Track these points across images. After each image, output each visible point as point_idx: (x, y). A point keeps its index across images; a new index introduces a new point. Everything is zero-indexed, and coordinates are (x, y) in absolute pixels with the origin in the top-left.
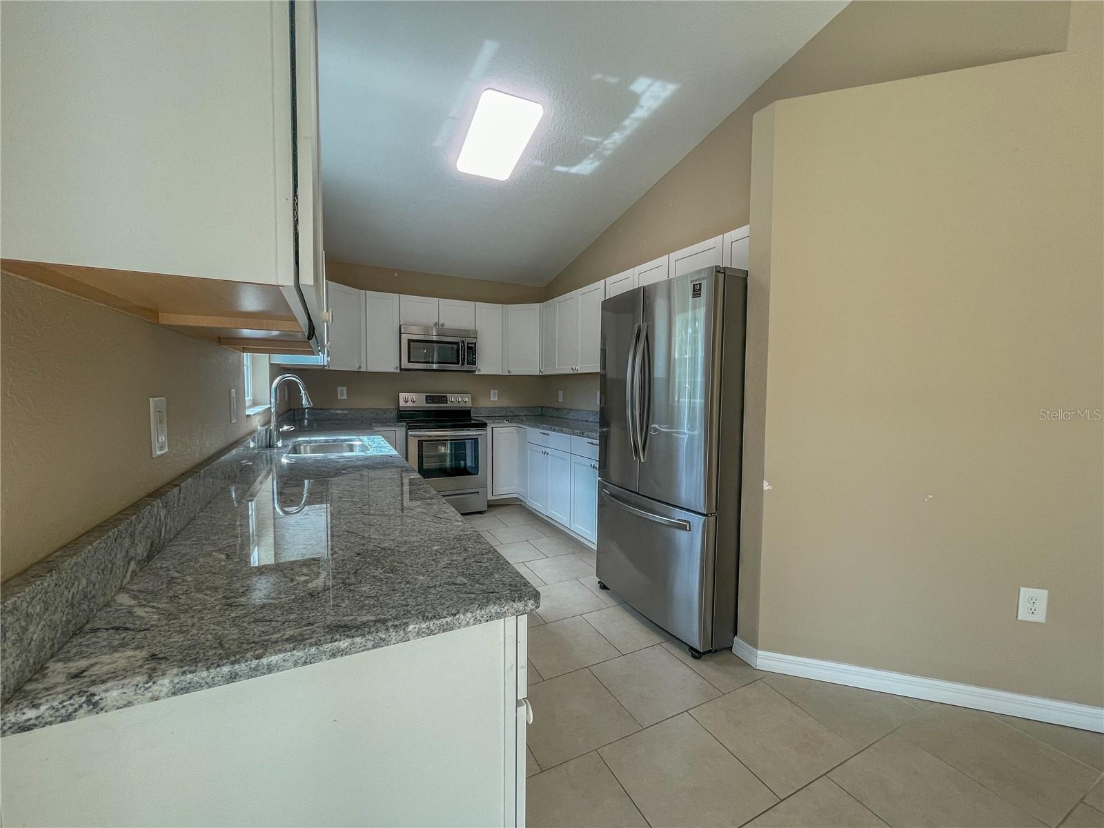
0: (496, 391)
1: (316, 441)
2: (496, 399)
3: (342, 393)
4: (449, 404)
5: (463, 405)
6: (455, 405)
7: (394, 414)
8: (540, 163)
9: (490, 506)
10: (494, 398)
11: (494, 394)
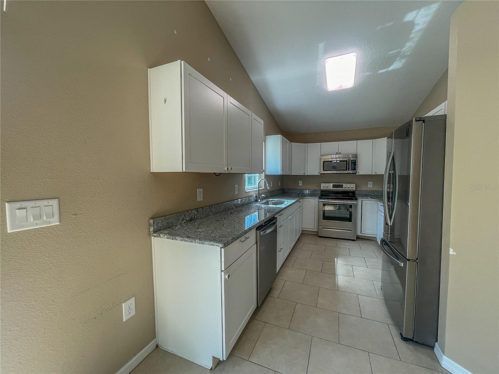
0: (372, 183)
1: (274, 201)
2: (371, 186)
3: (300, 183)
4: (344, 188)
5: (350, 189)
6: (347, 189)
7: (319, 192)
8: (368, 73)
9: (359, 238)
10: (370, 186)
11: (370, 184)
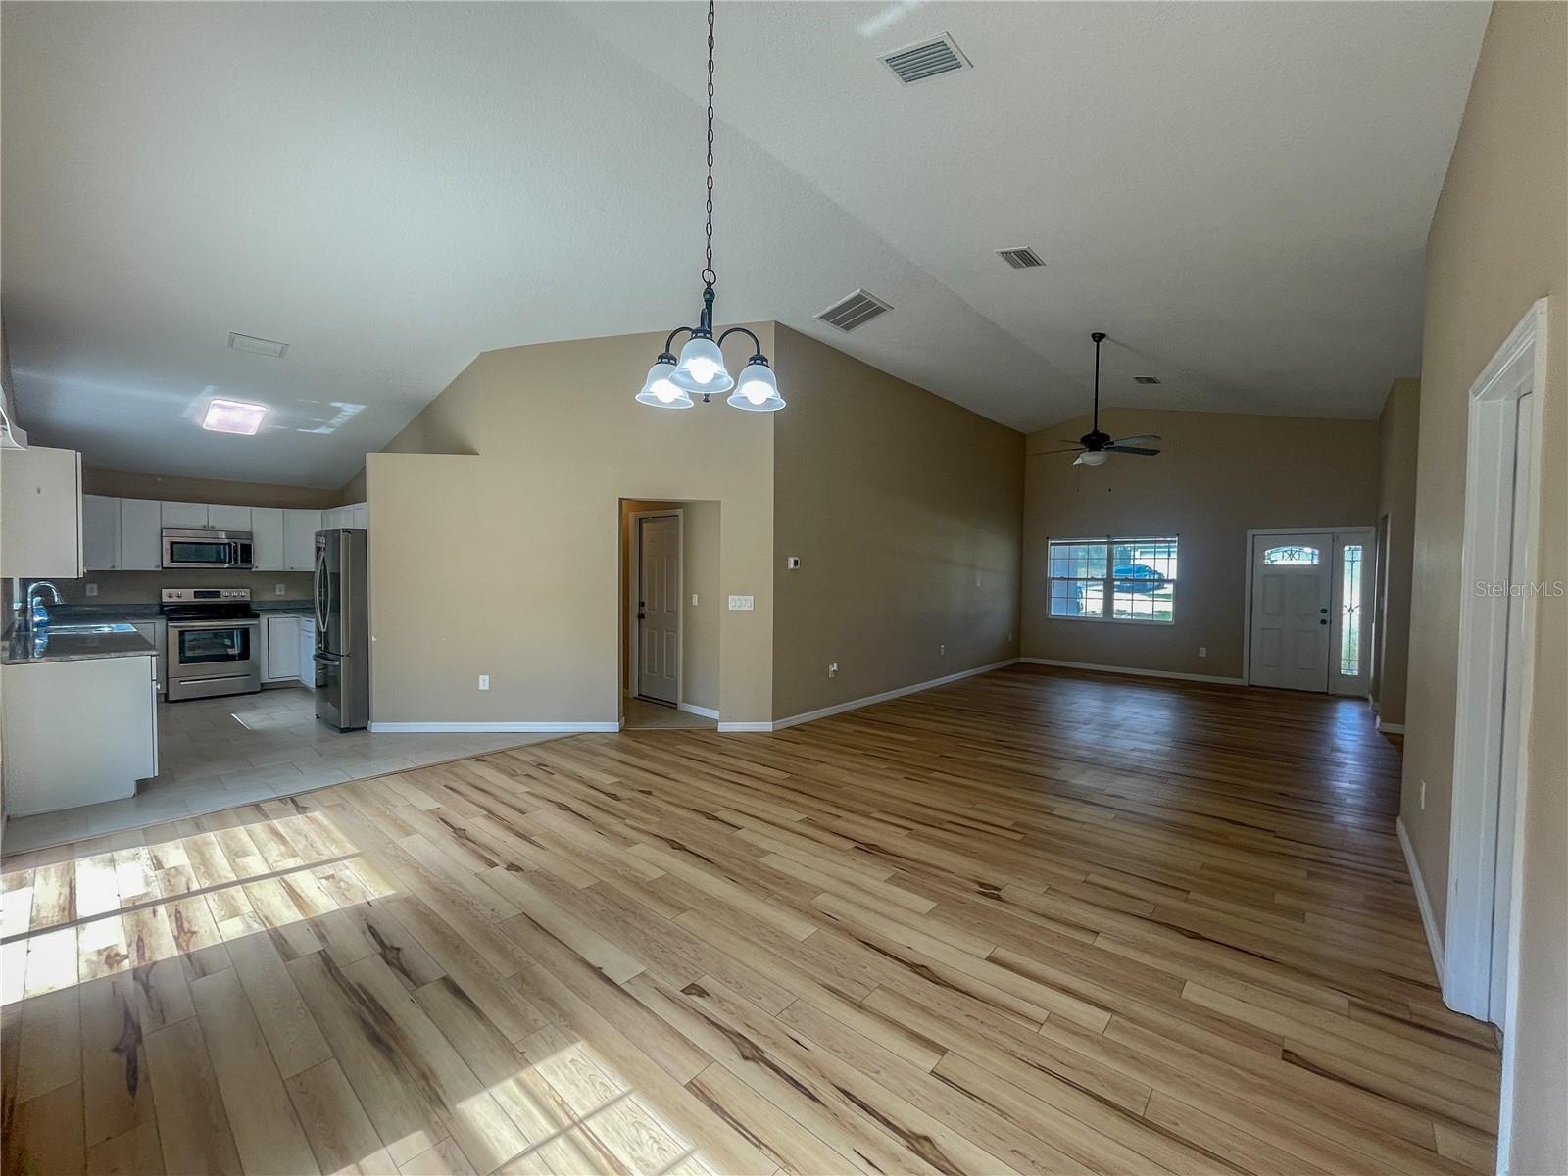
0: (283, 586)
3: (92, 590)
4: (223, 599)
5: (239, 598)
6: (230, 599)
7: (156, 609)
9: (266, 689)
10: (280, 592)
11: (280, 588)
